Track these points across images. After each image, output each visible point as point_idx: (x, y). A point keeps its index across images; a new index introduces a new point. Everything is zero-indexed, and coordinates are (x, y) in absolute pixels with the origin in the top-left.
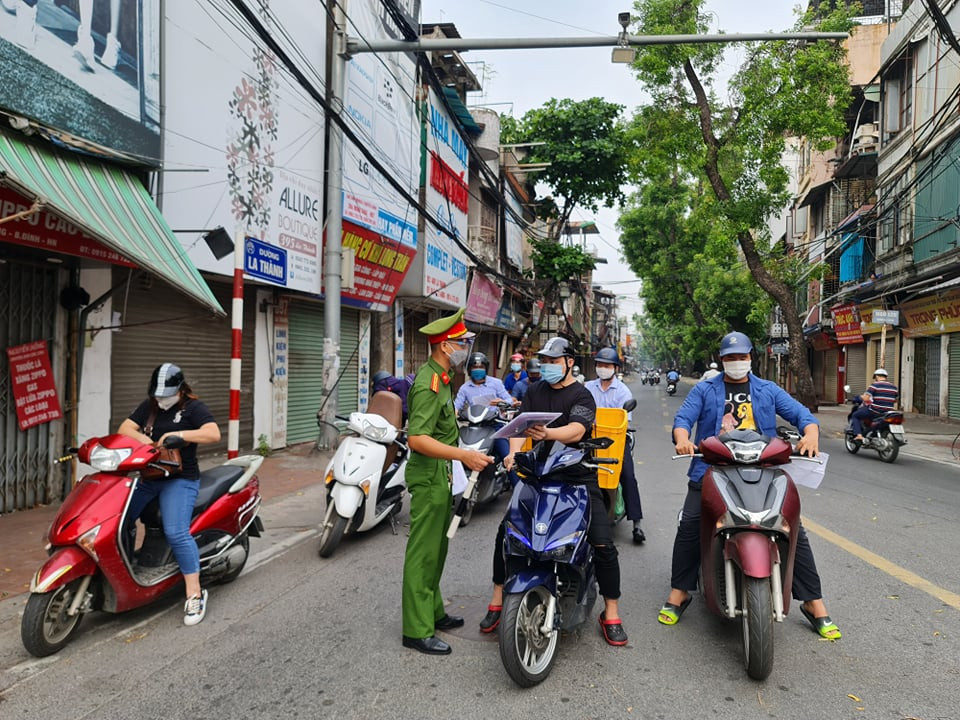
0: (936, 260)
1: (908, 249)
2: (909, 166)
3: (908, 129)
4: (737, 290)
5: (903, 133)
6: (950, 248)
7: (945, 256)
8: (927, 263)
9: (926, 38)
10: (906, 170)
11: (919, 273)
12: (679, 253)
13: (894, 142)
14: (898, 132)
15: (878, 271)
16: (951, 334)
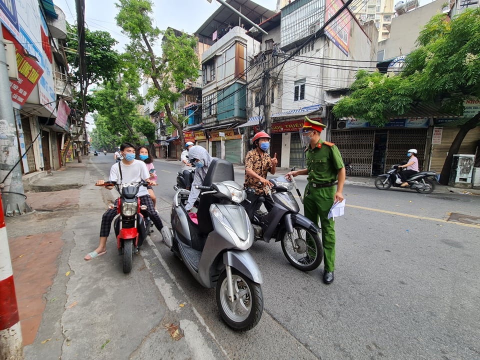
0: (226, 120)
1: (215, 116)
2: (215, 92)
3: (214, 81)
4: (149, 124)
5: (212, 82)
6: (232, 117)
7: (230, 119)
8: (223, 121)
9: (221, 55)
10: (213, 93)
11: (220, 123)
12: (123, 109)
13: (208, 84)
14: (210, 82)
15: (203, 122)
16: (226, 141)
